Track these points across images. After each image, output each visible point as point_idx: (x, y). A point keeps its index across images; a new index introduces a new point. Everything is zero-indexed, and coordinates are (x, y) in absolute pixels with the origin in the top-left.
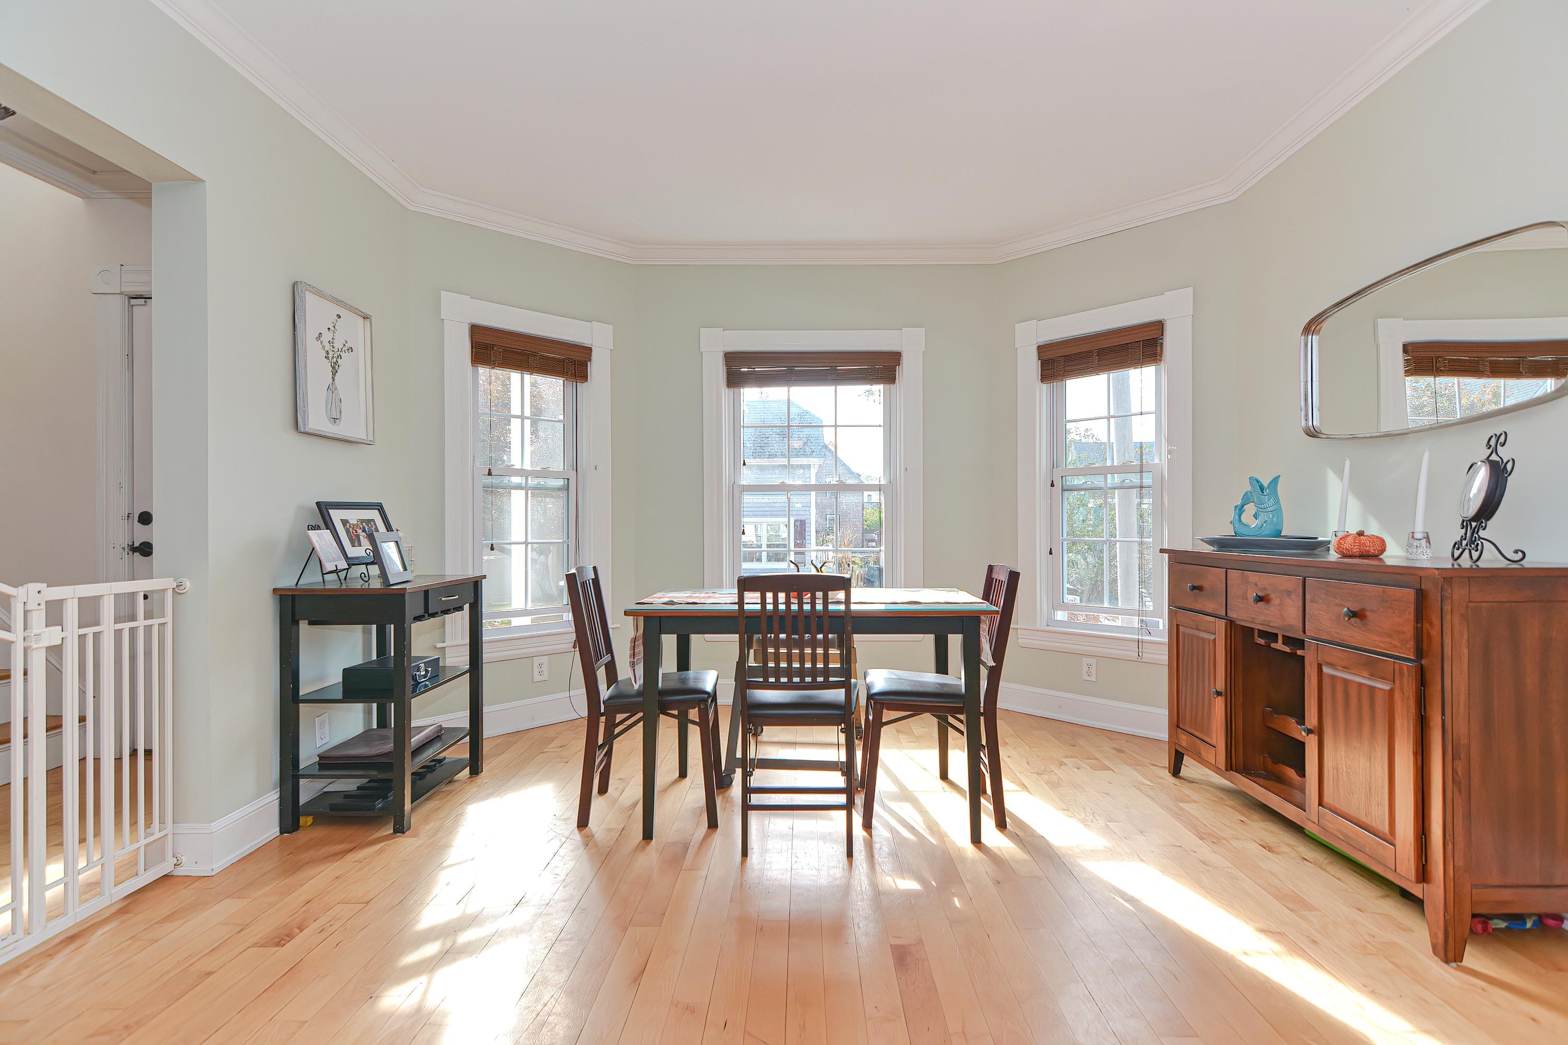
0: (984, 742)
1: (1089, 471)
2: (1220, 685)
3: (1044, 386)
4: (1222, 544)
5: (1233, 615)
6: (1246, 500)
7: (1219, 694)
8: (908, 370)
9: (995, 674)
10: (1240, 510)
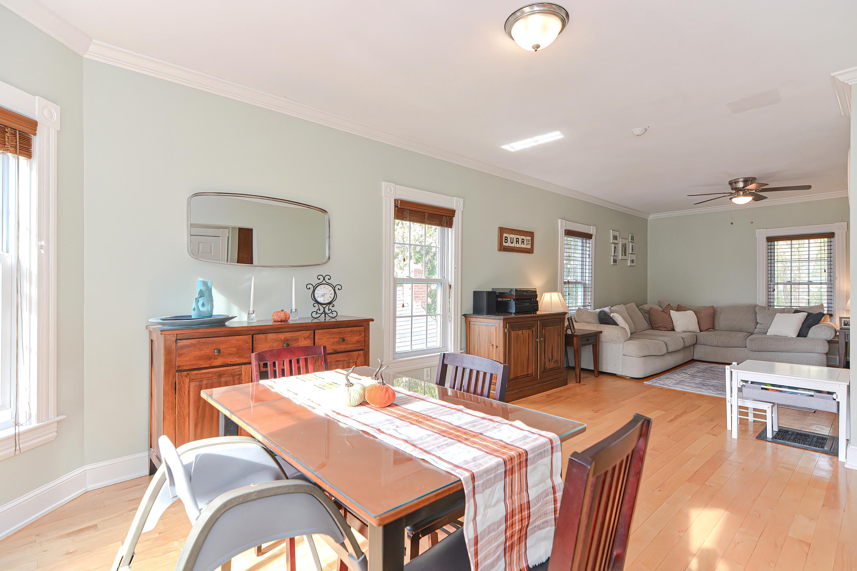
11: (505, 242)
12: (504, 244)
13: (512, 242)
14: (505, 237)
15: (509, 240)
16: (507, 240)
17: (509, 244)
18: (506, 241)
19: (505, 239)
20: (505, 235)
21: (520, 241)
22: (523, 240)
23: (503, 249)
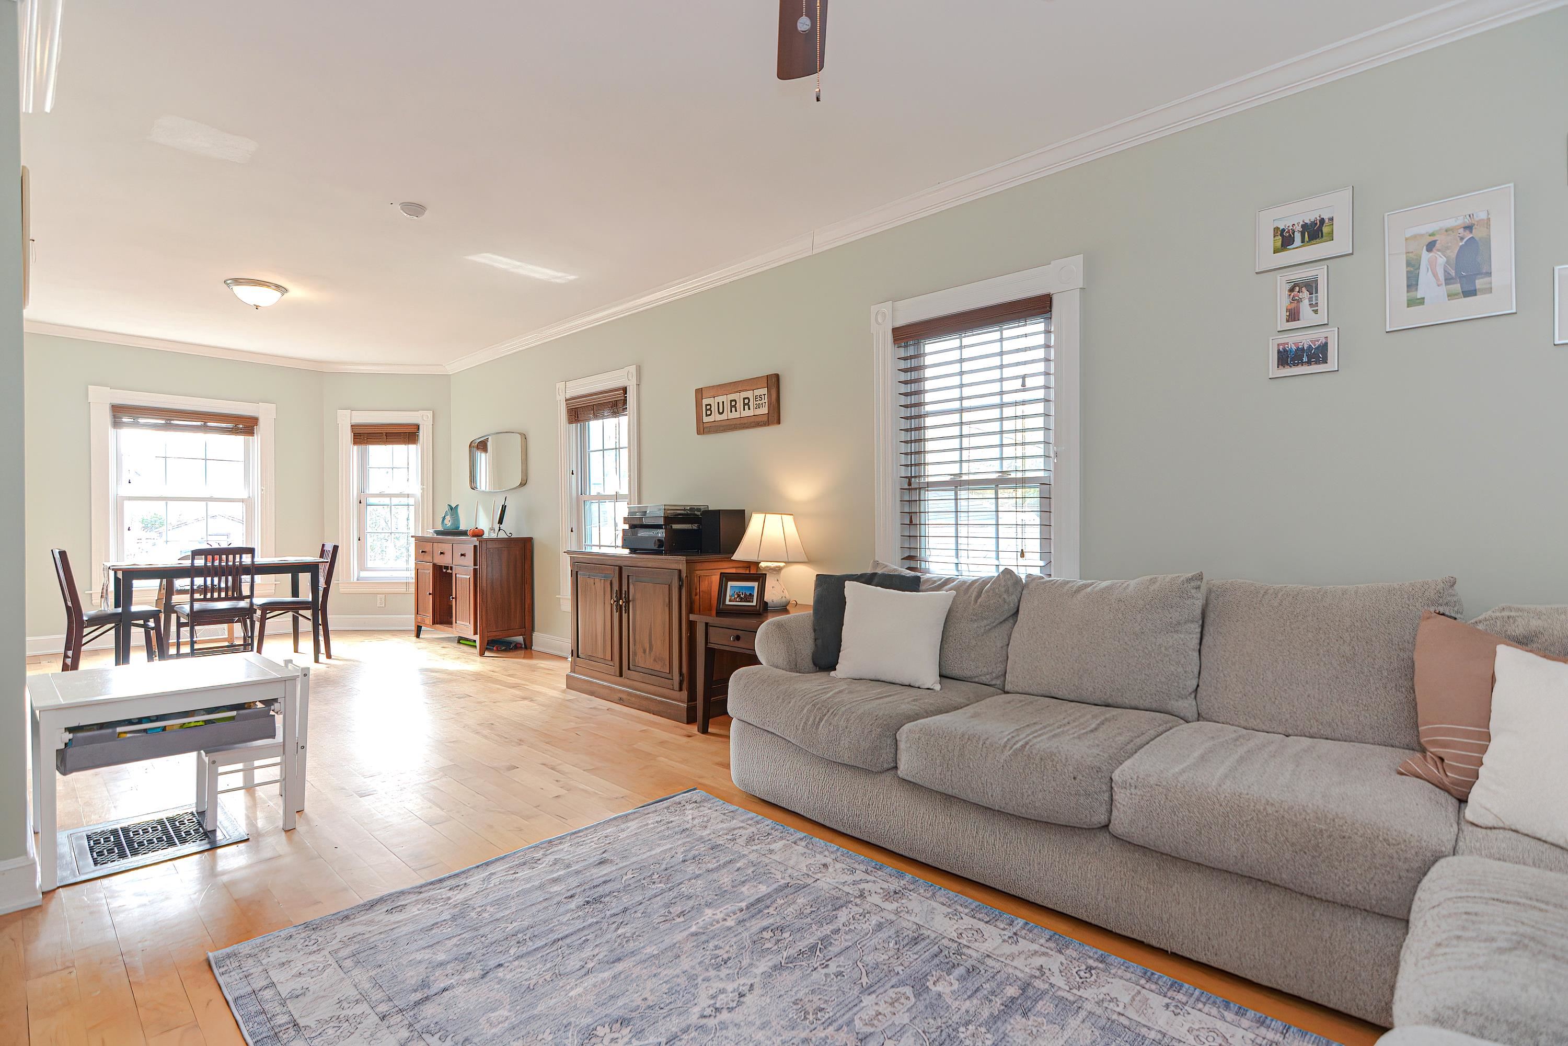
0: (320, 623)
1: (381, 495)
2: (431, 592)
3: (355, 447)
4: (438, 533)
5: (435, 561)
6: (446, 514)
7: (430, 594)
8: (264, 427)
9: (326, 591)
10: (444, 518)
11: (707, 415)
12: (706, 419)
13: (721, 411)
14: (706, 405)
15: (714, 408)
16: (710, 409)
17: (716, 417)
18: (709, 412)
19: (707, 410)
20: (705, 402)
21: (740, 405)
22: (746, 401)
23: (703, 429)
